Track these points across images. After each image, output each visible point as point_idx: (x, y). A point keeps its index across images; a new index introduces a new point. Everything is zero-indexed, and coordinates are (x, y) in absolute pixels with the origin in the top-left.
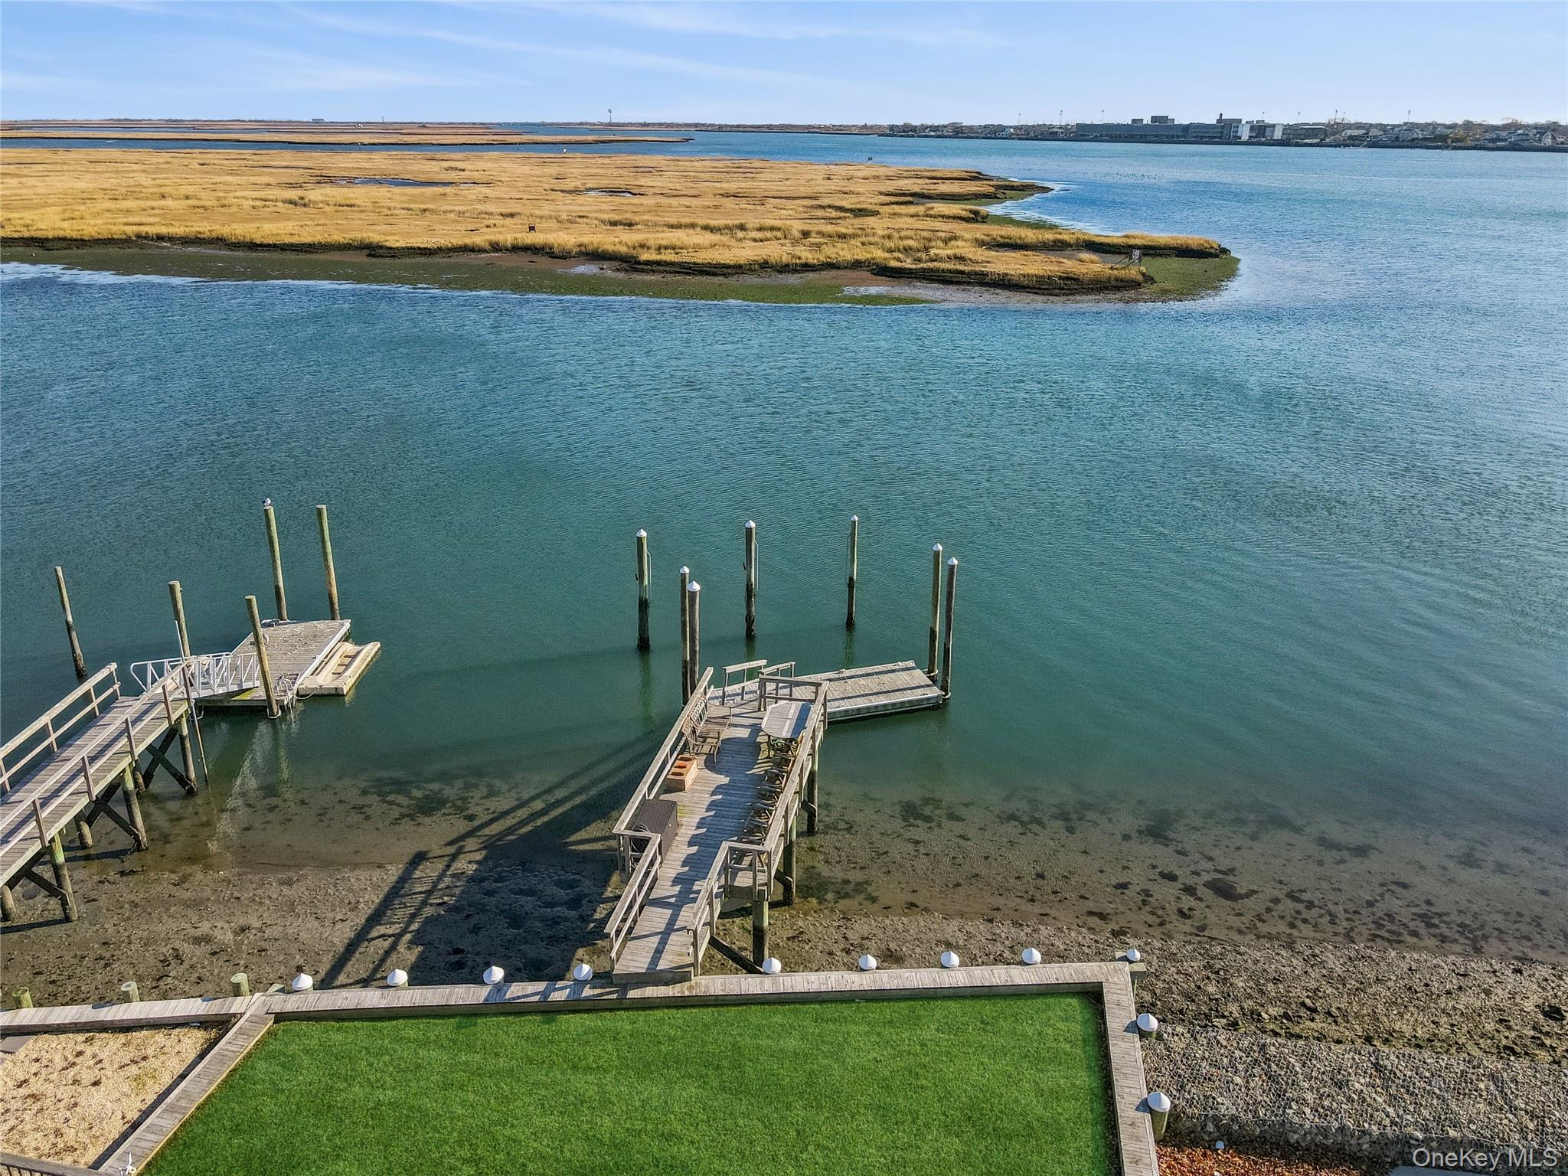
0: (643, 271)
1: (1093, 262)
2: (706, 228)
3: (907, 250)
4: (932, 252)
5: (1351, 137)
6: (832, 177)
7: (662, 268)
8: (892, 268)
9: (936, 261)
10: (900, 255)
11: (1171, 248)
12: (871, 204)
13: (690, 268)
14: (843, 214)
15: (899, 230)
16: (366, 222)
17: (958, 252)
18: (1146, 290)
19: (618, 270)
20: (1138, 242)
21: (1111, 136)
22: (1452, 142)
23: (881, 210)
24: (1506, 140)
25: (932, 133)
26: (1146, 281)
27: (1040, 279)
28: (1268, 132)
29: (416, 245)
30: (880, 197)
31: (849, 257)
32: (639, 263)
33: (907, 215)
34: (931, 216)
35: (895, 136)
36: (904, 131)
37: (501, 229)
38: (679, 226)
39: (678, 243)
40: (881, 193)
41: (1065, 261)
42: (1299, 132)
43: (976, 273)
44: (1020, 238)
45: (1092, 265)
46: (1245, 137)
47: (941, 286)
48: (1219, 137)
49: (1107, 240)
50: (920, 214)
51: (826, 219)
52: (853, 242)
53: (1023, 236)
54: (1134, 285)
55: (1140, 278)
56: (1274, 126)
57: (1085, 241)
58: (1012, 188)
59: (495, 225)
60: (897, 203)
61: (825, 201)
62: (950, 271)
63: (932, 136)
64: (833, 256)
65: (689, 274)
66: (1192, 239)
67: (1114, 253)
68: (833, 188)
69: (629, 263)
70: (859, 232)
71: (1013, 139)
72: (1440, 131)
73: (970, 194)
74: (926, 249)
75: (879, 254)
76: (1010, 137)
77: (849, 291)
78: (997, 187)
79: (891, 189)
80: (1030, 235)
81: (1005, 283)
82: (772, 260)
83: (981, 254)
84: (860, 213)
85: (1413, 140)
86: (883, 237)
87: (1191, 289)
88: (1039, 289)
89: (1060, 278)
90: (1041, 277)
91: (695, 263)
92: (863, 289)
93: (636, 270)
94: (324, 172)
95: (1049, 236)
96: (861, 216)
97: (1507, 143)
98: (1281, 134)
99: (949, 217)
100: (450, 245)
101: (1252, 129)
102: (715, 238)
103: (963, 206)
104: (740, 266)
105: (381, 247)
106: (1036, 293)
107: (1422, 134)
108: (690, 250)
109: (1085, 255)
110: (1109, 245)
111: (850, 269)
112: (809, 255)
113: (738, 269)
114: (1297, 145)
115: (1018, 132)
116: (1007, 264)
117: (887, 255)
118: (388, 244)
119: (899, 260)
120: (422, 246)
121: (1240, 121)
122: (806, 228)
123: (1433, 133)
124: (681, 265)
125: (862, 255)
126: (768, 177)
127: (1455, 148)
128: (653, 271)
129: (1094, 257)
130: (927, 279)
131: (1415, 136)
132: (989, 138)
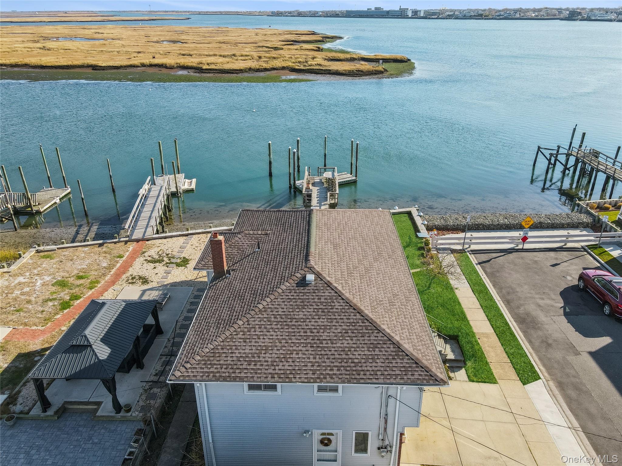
0: (205, 72)
1: (366, 65)
2: (221, 56)
3: (299, 62)
4: (309, 63)
5: (448, 15)
6: (258, 34)
7: (212, 71)
8: (297, 69)
9: (311, 66)
10: (298, 64)
11: (391, 59)
12: (278, 45)
13: (223, 71)
14: (270, 49)
15: (294, 55)
16: (83, 56)
17: (319, 63)
18: (386, 74)
19: (195, 72)
20: (380, 57)
21: (360, 15)
22: (484, 17)
23: (283, 48)
24: (503, 15)
25: (289, 15)
26: (385, 71)
27: (350, 71)
28: (418, 13)
29: (111, 65)
30: (280, 42)
31: (280, 66)
32: (203, 69)
33: (294, 49)
34: (303, 49)
35: (274, 16)
36: (277, 14)
37: (140, 58)
38: (210, 56)
39: (215, 62)
40: (280, 41)
41: (356, 65)
42: (430, 13)
43: (327, 70)
44: (338, 57)
45: (366, 66)
46: (410, 16)
47: (315, 75)
48: (400, 16)
49: (368, 57)
50: (299, 48)
51: (264, 51)
52: (279, 60)
53: (339, 56)
54: (380, 72)
55: (383, 70)
56: (420, 11)
57: (361, 58)
58: (328, 38)
59: (137, 56)
60: (288, 45)
61: (261, 44)
62: (318, 70)
63: (289, 16)
64: (274, 65)
65: (223, 73)
66: (398, 56)
67: (372, 61)
68: (261, 39)
69: (198, 70)
70: (279, 56)
71: (322, 17)
72: (480, 12)
73: (313, 41)
74: (306, 62)
75: (290, 64)
76: (320, 16)
77: (284, 77)
78: (323, 37)
79: (283, 39)
80: (342, 56)
81: (337, 73)
82: (252, 67)
83: (326, 63)
84: (276, 49)
85: (471, 16)
86: (289, 58)
87: (399, 74)
88: (350, 75)
89: (356, 71)
90: (349, 70)
91: (224, 69)
92: (288, 77)
93: (203, 72)
94: (43, 35)
95: (348, 56)
96: (276, 50)
97: (504, 17)
98: (423, 14)
99: (309, 50)
100: (125, 65)
101: (412, 12)
102: (227, 59)
103: (313, 45)
104: (241, 70)
105: (97, 66)
106: (348, 76)
107: (474, 14)
108: (220, 64)
109: (363, 63)
110: (369, 59)
111: (281, 70)
112: (266, 65)
113: (241, 71)
114: (429, 18)
115: (323, 14)
116: (337, 66)
117: (293, 64)
118: (100, 65)
119: (298, 66)
120: (114, 65)
121: (408, 9)
122: (259, 55)
123: (478, 13)
124: (220, 70)
125: (285, 64)
126: (233, 35)
127: (485, 19)
128: (209, 72)
129: (366, 63)
130: (310, 73)
131: (471, 15)
132: (312, 17)
